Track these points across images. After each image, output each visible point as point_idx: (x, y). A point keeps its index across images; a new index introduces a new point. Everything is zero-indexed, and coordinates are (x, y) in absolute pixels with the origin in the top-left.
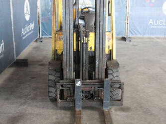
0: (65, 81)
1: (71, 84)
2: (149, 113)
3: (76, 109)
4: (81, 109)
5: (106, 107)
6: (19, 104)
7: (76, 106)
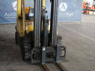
0: (36, 49)
1: (39, 50)
2: (78, 62)
3: (42, 64)
4: (45, 63)
5: (58, 61)
6: (6, 65)
7: (42, 62)
